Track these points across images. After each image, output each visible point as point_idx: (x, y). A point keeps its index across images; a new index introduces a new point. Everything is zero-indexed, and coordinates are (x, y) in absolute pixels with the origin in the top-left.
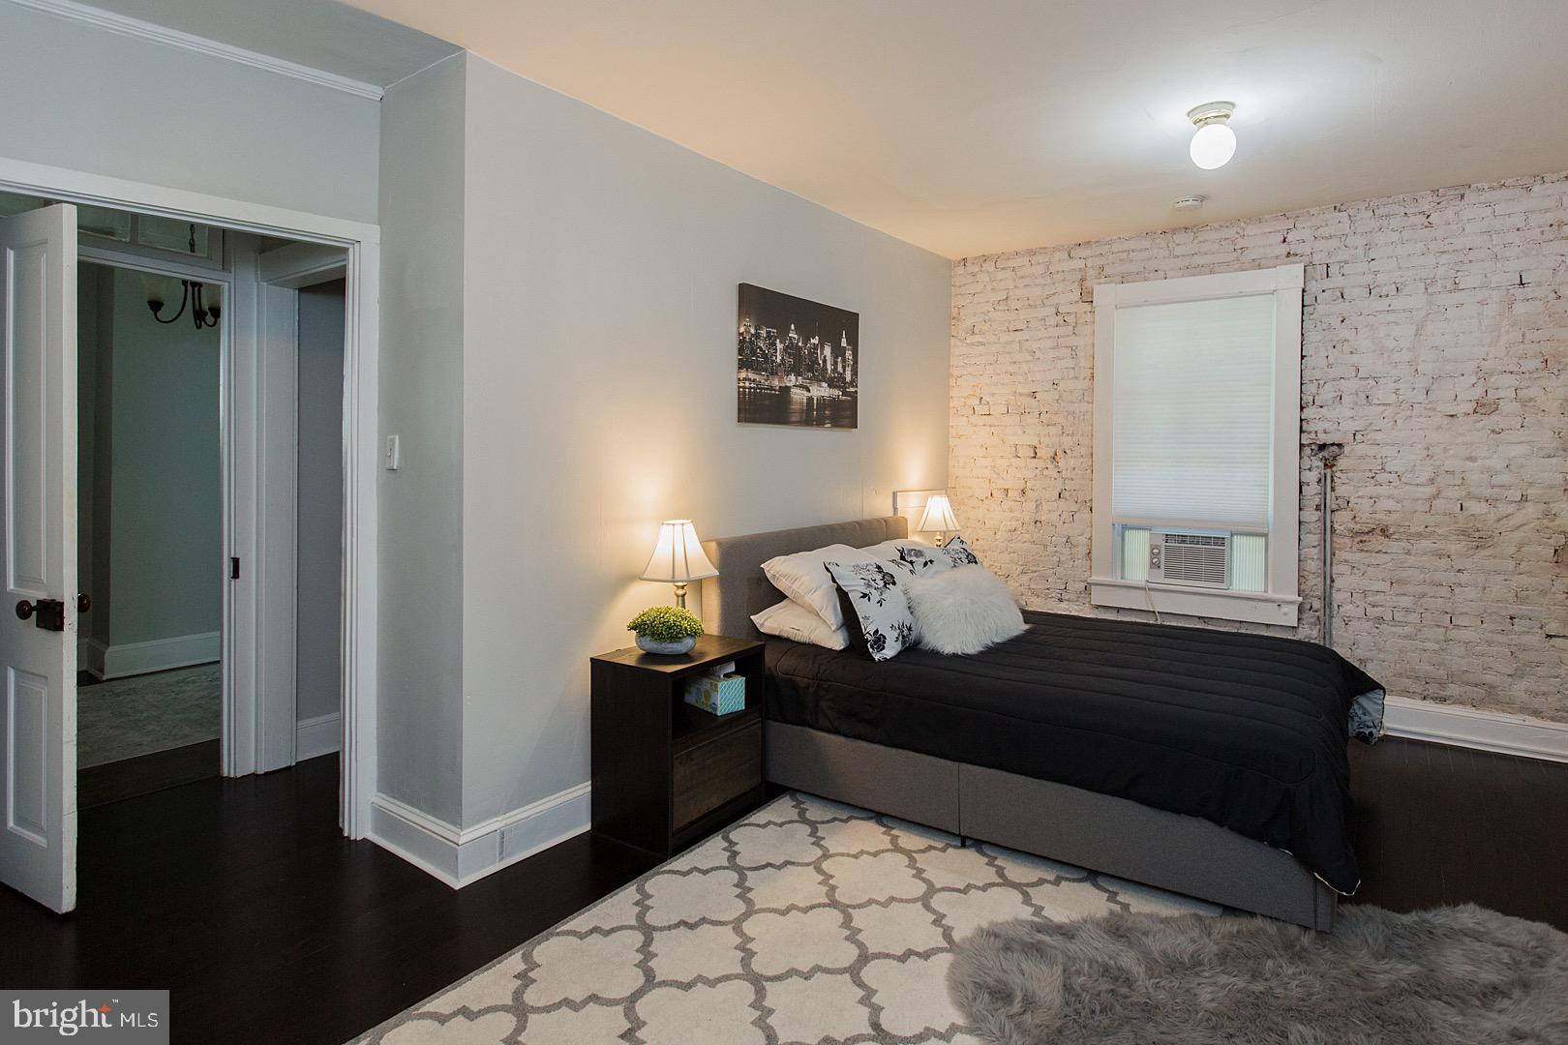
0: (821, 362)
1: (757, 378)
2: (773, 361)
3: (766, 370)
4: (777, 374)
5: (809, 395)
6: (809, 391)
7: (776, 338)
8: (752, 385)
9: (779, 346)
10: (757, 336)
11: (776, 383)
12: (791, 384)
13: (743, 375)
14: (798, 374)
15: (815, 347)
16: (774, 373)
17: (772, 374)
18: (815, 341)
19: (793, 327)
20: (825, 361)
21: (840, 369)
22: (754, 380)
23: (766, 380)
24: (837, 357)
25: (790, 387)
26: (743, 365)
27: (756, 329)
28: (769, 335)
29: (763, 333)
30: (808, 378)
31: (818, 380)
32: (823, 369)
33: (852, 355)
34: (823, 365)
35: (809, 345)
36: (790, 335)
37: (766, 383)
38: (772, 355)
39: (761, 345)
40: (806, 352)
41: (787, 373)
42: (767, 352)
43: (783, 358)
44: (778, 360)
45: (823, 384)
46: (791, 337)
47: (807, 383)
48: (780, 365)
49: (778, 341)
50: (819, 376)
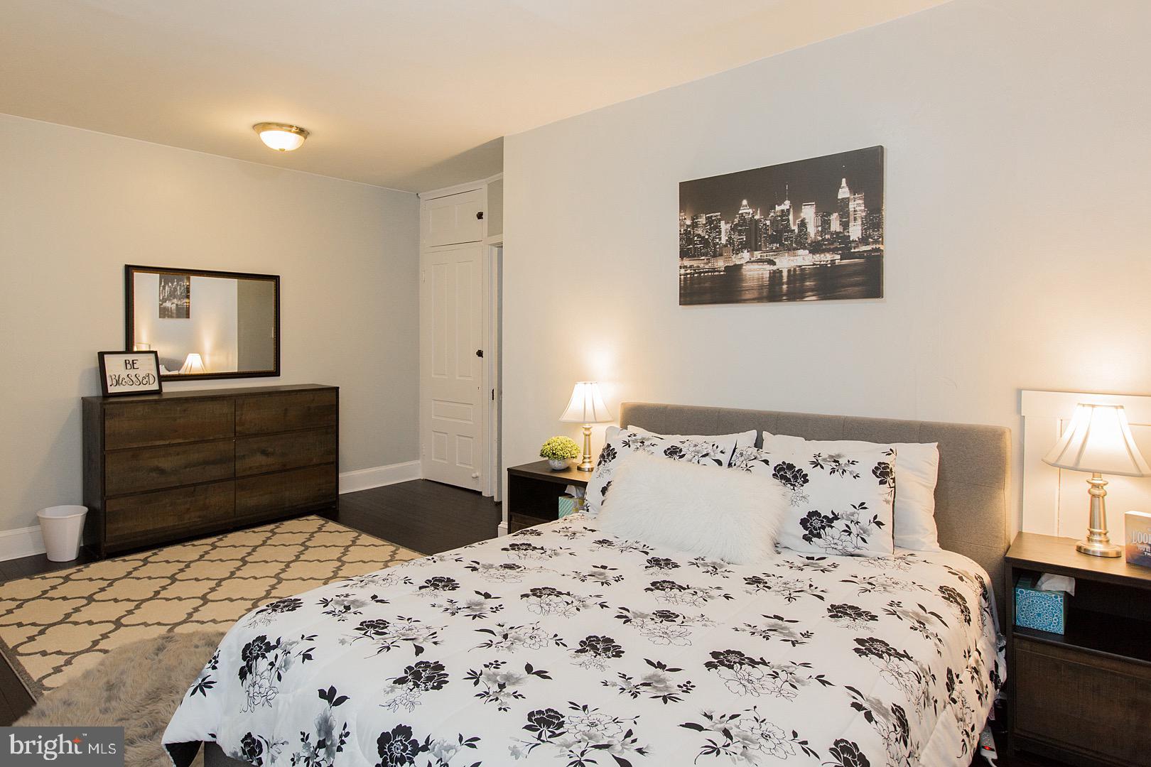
0: (795, 228)
1: (695, 263)
2: (715, 245)
3: (706, 254)
4: (721, 255)
5: (774, 268)
6: (774, 264)
7: (720, 220)
8: (689, 271)
9: (724, 226)
10: (694, 225)
11: (720, 264)
12: (742, 262)
13: (687, 262)
14: (751, 250)
15: (784, 214)
16: (716, 255)
17: (714, 256)
18: (786, 205)
19: (745, 202)
20: (803, 224)
21: (835, 226)
22: (691, 267)
23: (707, 264)
24: (829, 214)
25: (742, 265)
26: (684, 254)
27: (693, 219)
28: (709, 220)
29: (702, 220)
30: (772, 250)
31: (790, 249)
32: (799, 235)
33: (865, 203)
34: (800, 231)
35: (772, 214)
36: (740, 212)
37: (707, 267)
38: (715, 238)
39: (700, 232)
40: (768, 223)
41: (737, 251)
42: (707, 237)
43: (730, 238)
44: (723, 241)
45: (801, 252)
46: (742, 214)
47: (770, 256)
48: (726, 246)
49: (723, 223)
50: (791, 244)
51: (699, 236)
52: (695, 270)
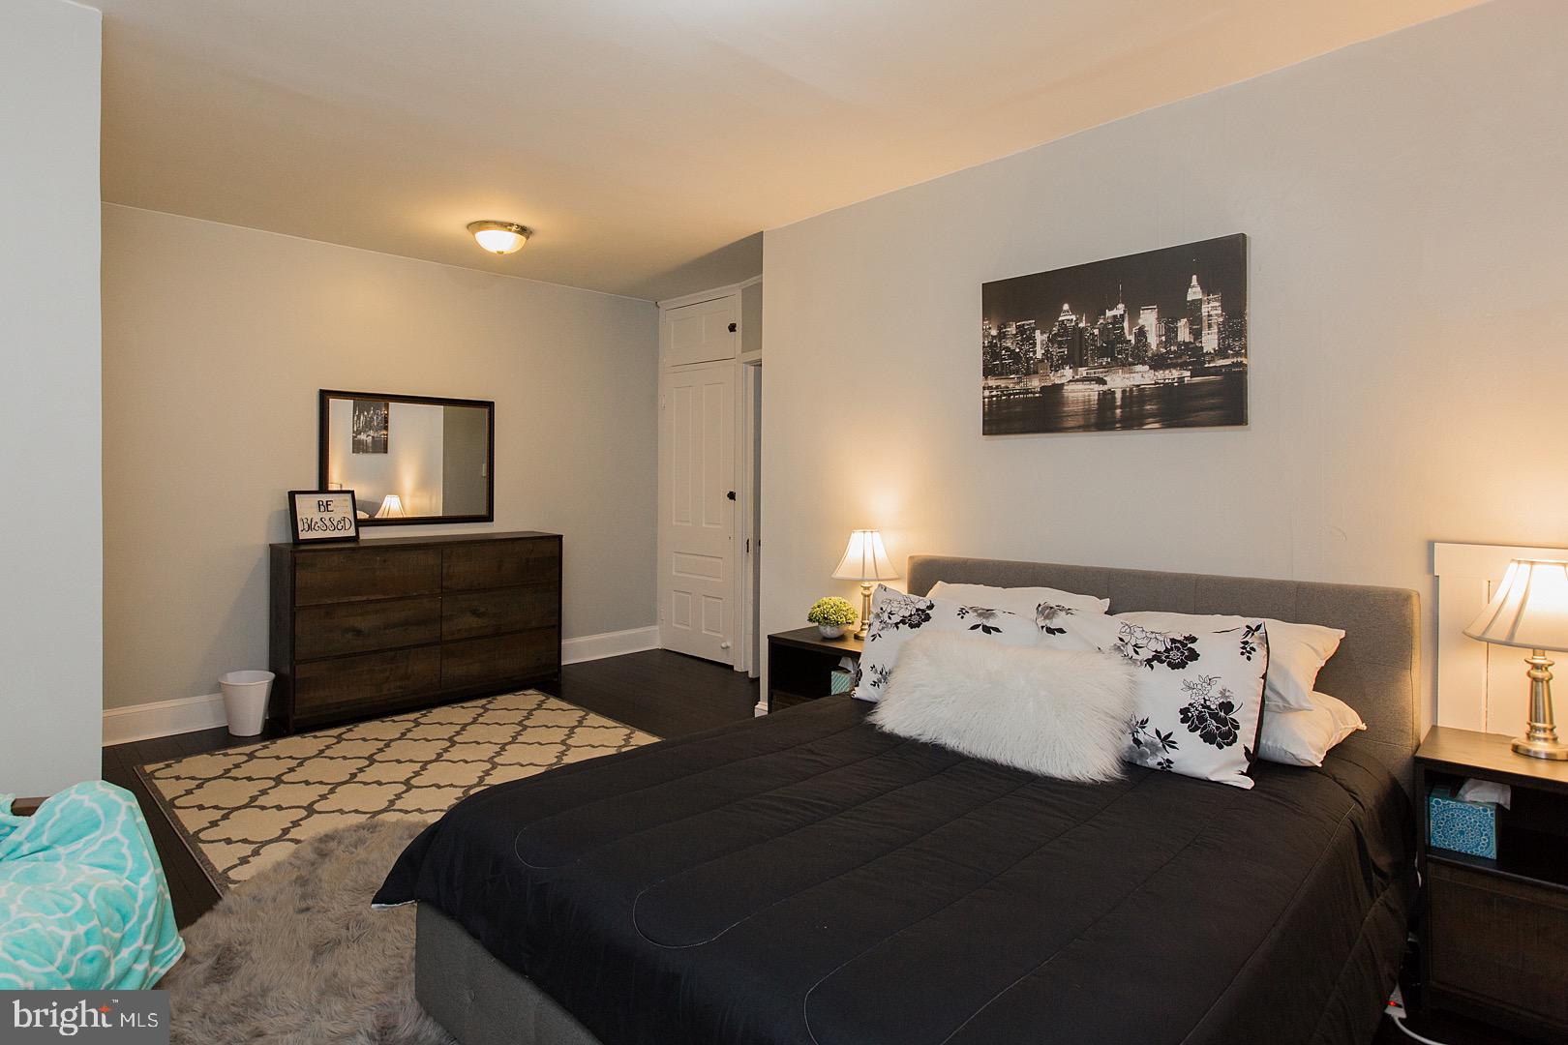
0: (1132, 338)
1: (1002, 383)
2: (1028, 360)
3: (1016, 372)
4: (1036, 372)
5: (1105, 388)
6: (1104, 383)
7: (1034, 330)
8: (994, 393)
9: (1040, 337)
10: (1002, 336)
11: (1035, 383)
12: (1064, 380)
13: (992, 382)
14: (1075, 366)
15: (1117, 320)
16: (1030, 372)
17: (1027, 374)
18: (1120, 309)
19: (1066, 307)
20: (1141, 333)
21: (1184, 334)
22: (997, 387)
23: (1018, 383)
24: (1176, 320)
25: (1063, 384)
26: (988, 372)
27: (1000, 329)
28: (1021, 330)
29: (1012, 329)
30: (1101, 366)
31: (1125, 365)
32: (1136, 347)
33: (1222, 306)
34: (1138, 341)
35: (1101, 321)
36: (1060, 319)
37: (1017, 387)
38: (1028, 351)
39: (1009, 345)
40: (1096, 332)
41: (1056, 368)
42: (1018, 350)
43: (1047, 351)
44: (1039, 355)
45: (1139, 368)
46: (1063, 321)
47: (1099, 373)
48: (1042, 361)
49: (1038, 332)
50: (1126, 359)
51: (1007, 349)
52: (1002, 392)
